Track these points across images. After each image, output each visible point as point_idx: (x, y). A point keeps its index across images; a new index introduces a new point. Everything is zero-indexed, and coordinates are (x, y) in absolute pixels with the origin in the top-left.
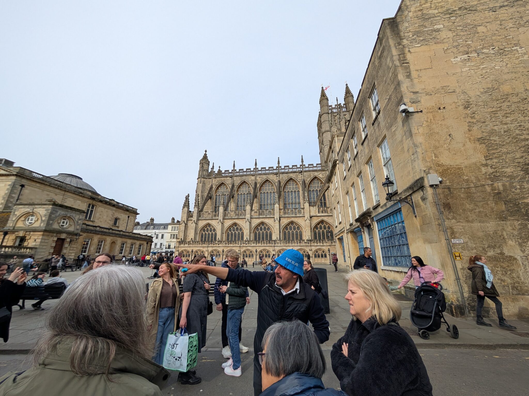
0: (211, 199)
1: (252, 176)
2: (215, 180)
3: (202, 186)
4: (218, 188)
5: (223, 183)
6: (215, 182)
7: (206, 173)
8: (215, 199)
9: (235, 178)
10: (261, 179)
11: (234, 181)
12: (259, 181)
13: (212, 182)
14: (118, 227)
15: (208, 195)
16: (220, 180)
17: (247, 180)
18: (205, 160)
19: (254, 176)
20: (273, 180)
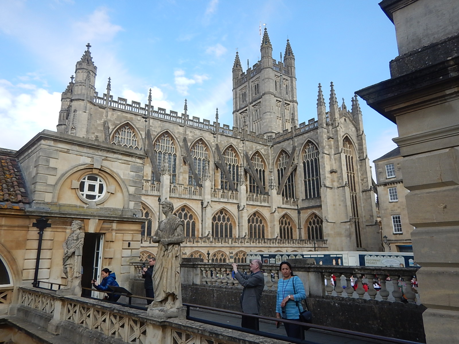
1: (180, 126)
5: (128, 124)
6: (112, 117)
9: (151, 121)
10: (192, 134)
11: (149, 126)
12: (190, 138)
16: (125, 117)
17: (171, 130)
19: (182, 128)
20: (210, 141)
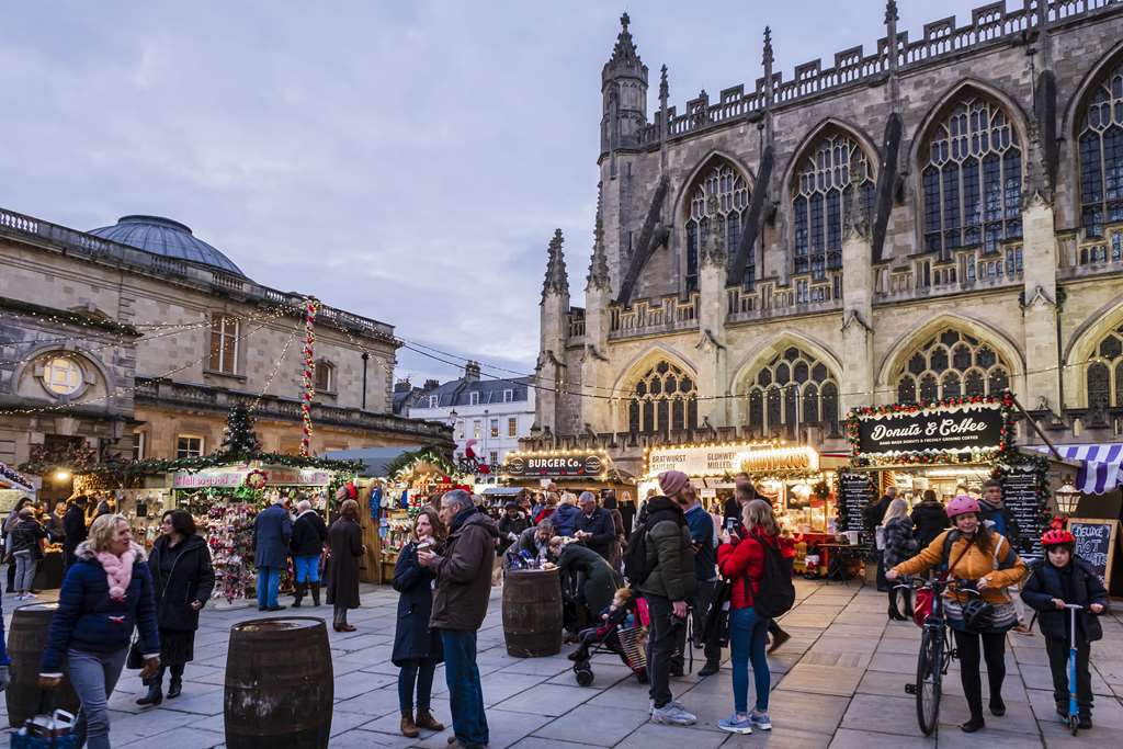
0: (666, 247)
1: (874, 85)
2: (678, 153)
3: (622, 191)
4: (694, 190)
5: (717, 160)
6: (678, 160)
7: (635, 126)
8: (683, 242)
9: (776, 119)
10: (923, 90)
11: (771, 135)
12: (917, 105)
13: (665, 163)
14: (333, 396)
15: (648, 229)
16: (703, 146)
17: (842, 114)
18: (624, 66)
19: (881, 89)
20: (1008, 78)
